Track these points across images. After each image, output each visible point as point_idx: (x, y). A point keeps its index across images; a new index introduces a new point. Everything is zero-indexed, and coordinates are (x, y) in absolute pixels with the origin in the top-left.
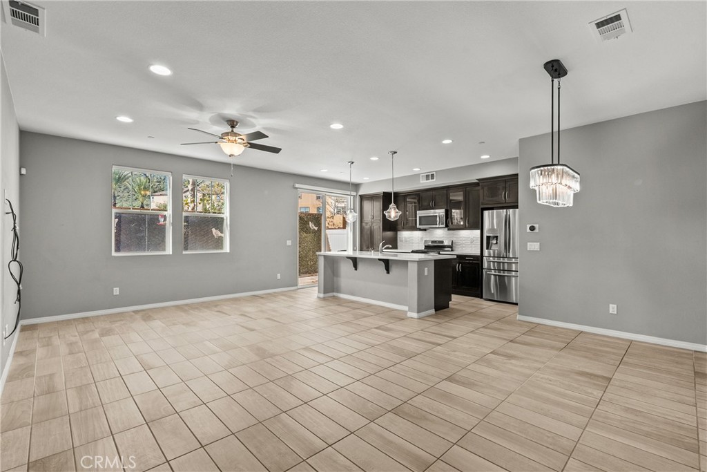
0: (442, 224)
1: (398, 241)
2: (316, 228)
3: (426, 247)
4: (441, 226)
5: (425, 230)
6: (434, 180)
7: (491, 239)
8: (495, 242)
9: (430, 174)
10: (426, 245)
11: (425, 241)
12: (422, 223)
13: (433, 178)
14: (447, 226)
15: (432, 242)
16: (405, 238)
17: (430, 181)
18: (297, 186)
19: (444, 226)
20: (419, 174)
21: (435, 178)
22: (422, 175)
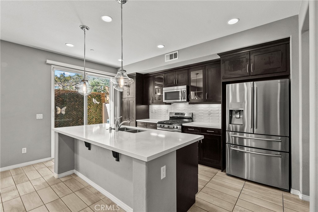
0: (184, 99)
1: (150, 112)
2: (98, 103)
3: (171, 118)
4: (183, 100)
5: (170, 104)
6: (177, 58)
7: (234, 113)
8: (238, 116)
9: (173, 53)
10: (171, 116)
11: (170, 113)
12: (168, 98)
13: (176, 56)
14: (188, 100)
15: (176, 114)
16: (155, 110)
17: (174, 59)
18: (49, 61)
19: (186, 100)
20: (164, 55)
21: (178, 57)
22: (166, 56)
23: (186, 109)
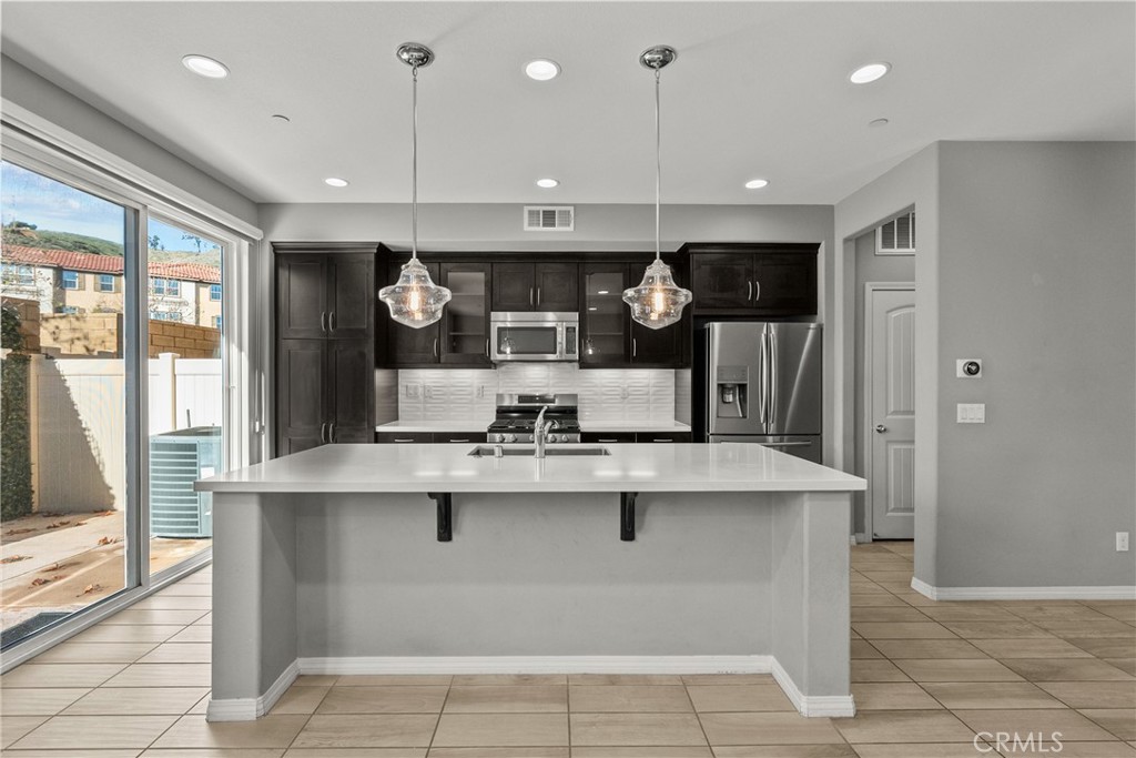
0: (572, 351)
1: (401, 397)
4: (567, 356)
11: (498, 397)
13: (564, 221)
15: (522, 398)
16: (425, 387)
17: (558, 229)
19: (576, 357)
20: (520, 206)
21: (572, 225)
22: (530, 212)
23: (551, 382)
